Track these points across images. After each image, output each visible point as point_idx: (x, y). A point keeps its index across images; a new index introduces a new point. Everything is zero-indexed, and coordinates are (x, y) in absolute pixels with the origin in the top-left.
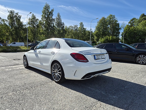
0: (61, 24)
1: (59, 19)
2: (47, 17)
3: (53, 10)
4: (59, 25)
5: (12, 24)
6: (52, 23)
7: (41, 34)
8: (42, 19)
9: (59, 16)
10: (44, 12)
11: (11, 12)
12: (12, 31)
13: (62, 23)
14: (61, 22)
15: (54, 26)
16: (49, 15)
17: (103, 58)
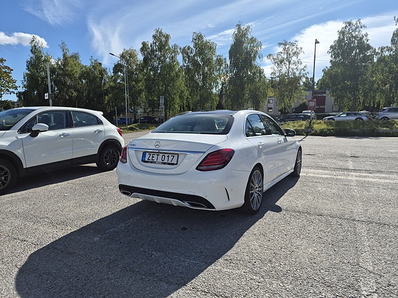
17: (169, 162)
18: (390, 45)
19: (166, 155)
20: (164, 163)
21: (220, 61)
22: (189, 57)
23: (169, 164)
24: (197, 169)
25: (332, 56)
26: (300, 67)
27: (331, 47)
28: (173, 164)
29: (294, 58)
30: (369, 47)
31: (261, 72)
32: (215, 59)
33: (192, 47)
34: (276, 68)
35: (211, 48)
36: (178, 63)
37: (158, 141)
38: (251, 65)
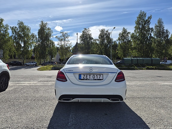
0: (163, 33)
1: (160, 27)
2: (141, 27)
3: (150, 18)
4: (160, 34)
5: (102, 42)
6: (148, 34)
7: (132, 49)
8: (135, 31)
9: (160, 22)
10: (138, 23)
11: (102, 31)
12: (102, 49)
13: (165, 31)
14: (163, 30)
15: (151, 37)
16: (145, 24)
17: (98, 78)
18: (98, 39)
19: (95, 75)
20: (95, 80)
21: (33, 36)
22: (15, 32)
23: (98, 80)
24: (115, 81)
25: (80, 40)
26: (69, 43)
27: (80, 37)
28: (101, 80)
29: (66, 39)
30: (92, 39)
31: (53, 43)
32: (30, 34)
33: (17, 27)
34: (59, 42)
35: (28, 29)
36: (8, 34)
37: (91, 67)
38: (49, 39)
